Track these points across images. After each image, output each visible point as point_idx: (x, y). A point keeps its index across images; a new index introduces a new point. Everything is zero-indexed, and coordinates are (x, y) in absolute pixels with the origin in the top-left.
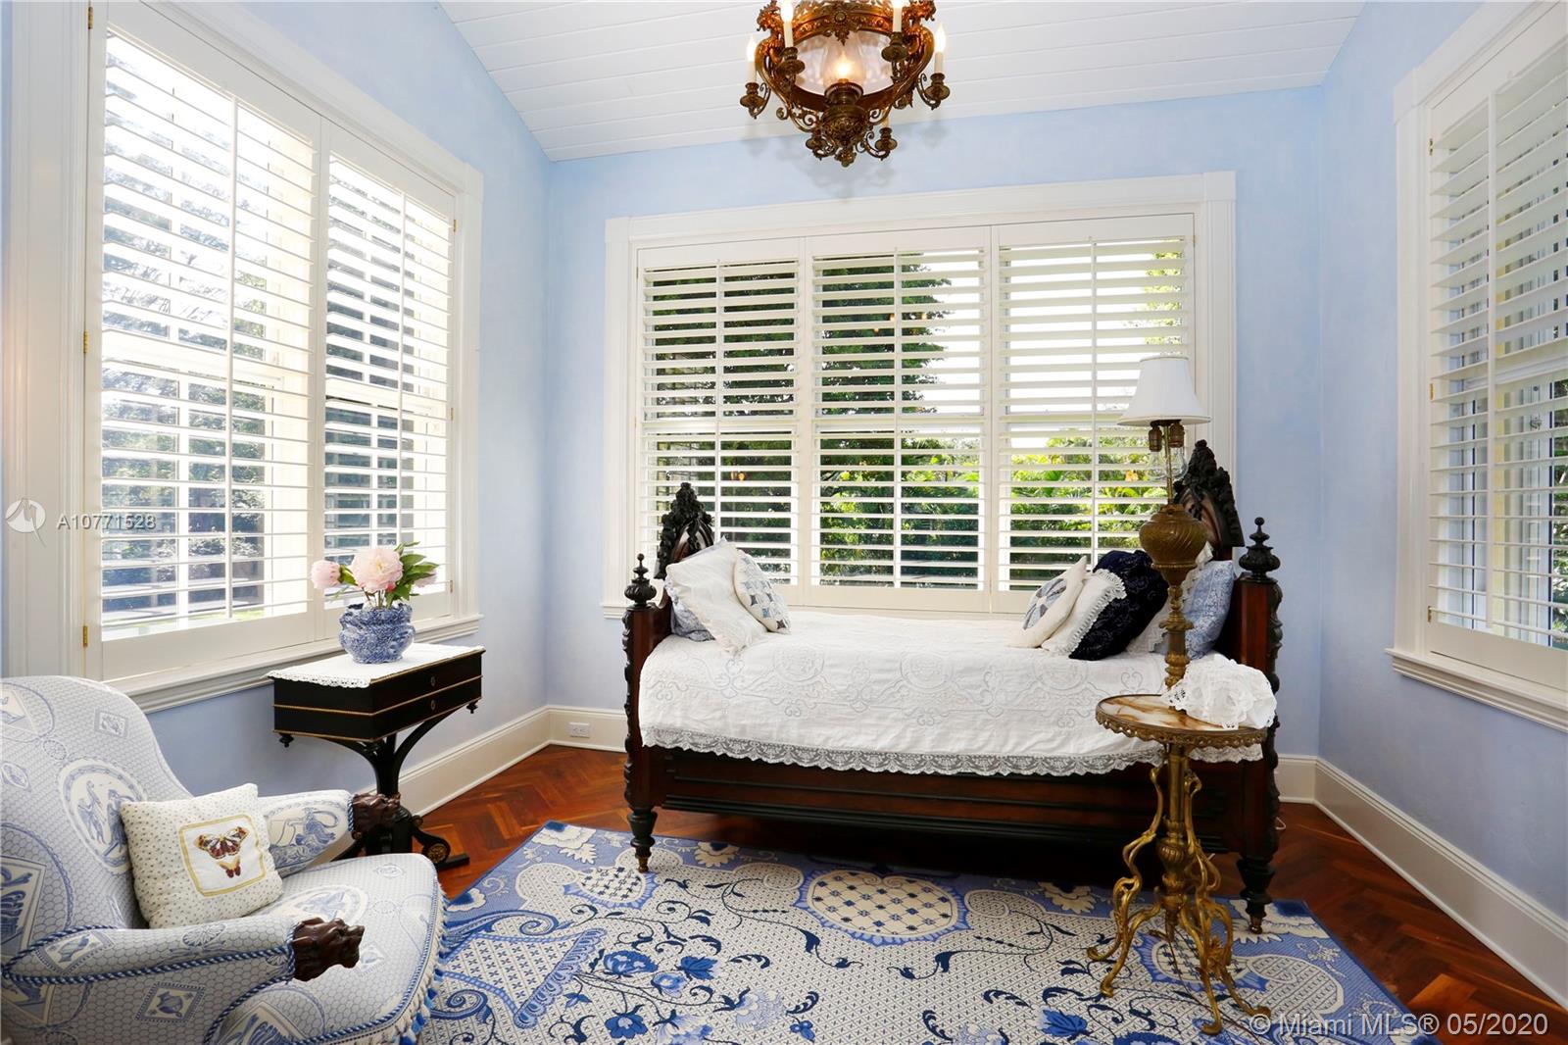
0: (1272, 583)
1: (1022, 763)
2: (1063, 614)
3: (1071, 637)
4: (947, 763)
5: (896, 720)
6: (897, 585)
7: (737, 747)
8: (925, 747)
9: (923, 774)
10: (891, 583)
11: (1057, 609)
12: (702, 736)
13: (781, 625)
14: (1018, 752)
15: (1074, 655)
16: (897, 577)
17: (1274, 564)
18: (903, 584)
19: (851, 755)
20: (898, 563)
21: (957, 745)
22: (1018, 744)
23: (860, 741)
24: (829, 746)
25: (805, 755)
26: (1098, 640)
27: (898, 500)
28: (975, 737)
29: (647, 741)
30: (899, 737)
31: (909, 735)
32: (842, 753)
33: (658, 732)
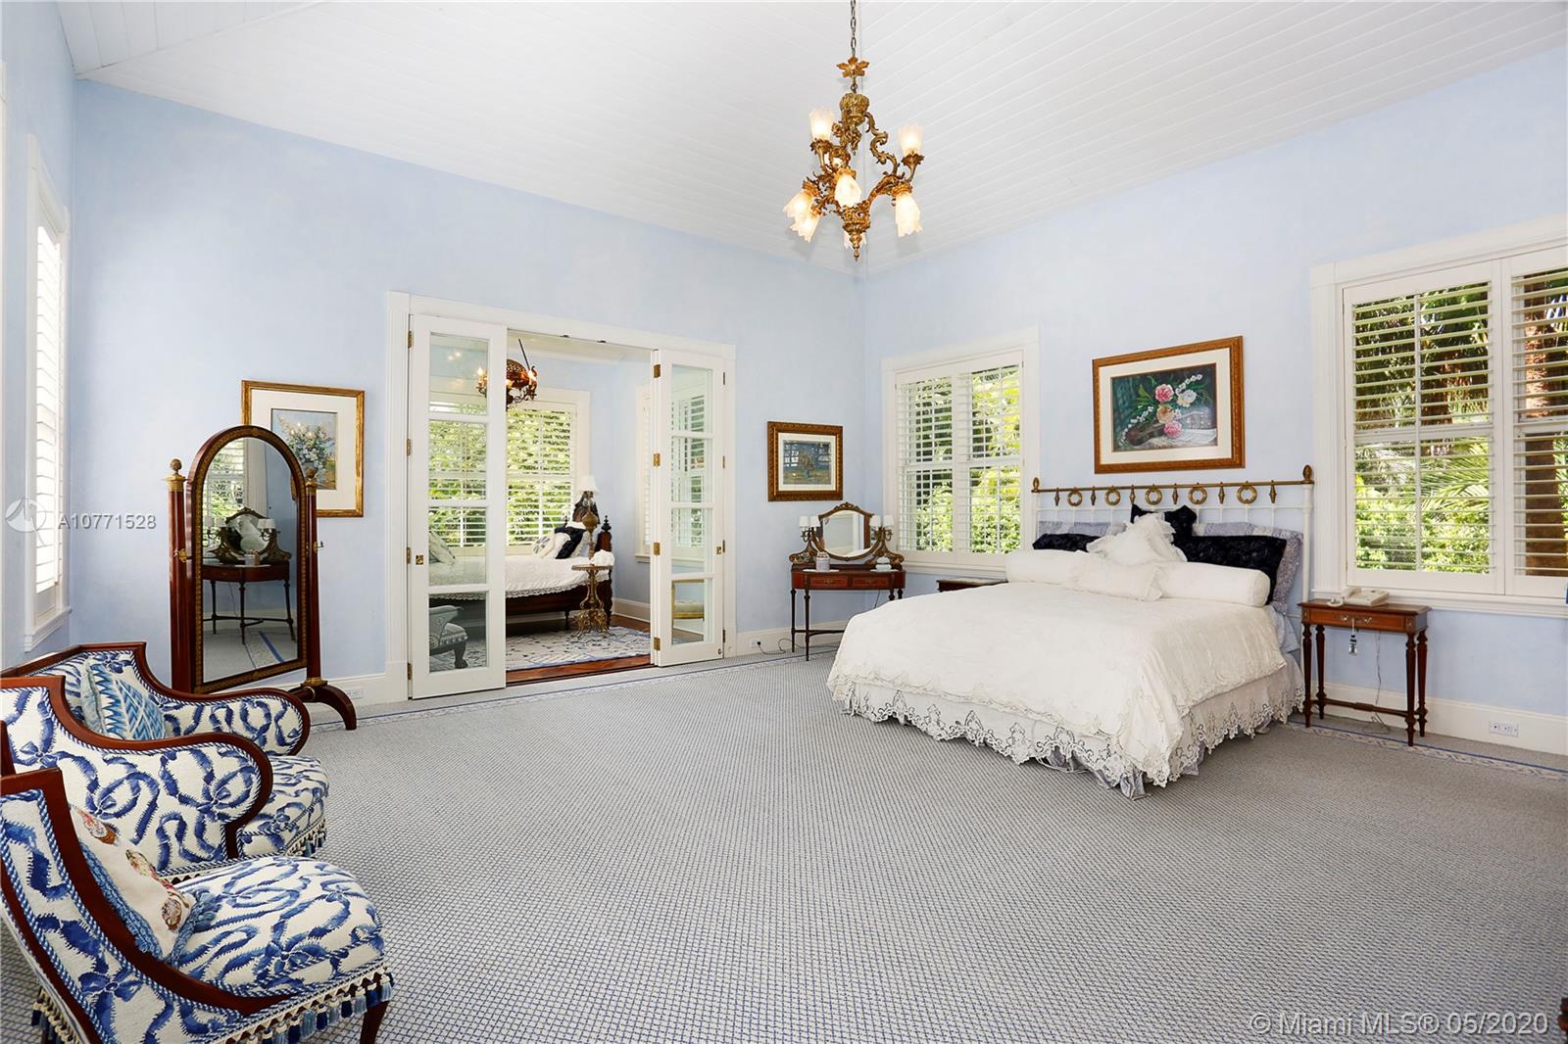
2: (548, 547)
3: (553, 555)
15: (557, 558)
17: (610, 528)
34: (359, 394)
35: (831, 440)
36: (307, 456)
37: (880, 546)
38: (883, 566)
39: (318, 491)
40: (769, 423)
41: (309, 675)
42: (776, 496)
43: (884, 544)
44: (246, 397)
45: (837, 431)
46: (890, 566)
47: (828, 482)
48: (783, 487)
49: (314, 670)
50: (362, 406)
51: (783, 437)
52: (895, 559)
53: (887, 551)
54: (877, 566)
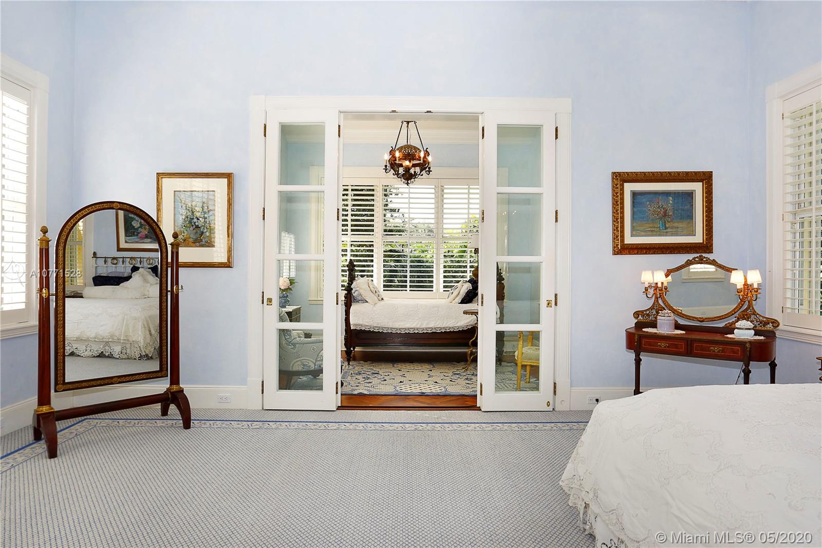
0: (503, 284)
1: (447, 329)
2: (457, 293)
3: (459, 299)
4: (429, 330)
5: (417, 320)
6: (408, 291)
7: (376, 328)
8: (424, 326)
9: (423, 333)
10: (406, 290)
11: (456, 292)
12: (367, 326)
13: (382, 299)
14: (447, 326)
15: (461, 303)
16: (408, 289)
17: (503, 279)
18: (410, 290)
19: (406, 329)
20: (408, 284)
21: (432, 325)
22: (446, 324)
23: (407, 326)
24: (400, 327)
25: (394, 330)
26: (465, 299)
27: (408, 274)
28: (436, 323)
29: (352, 328)
30: (418, 324)
31: (420, 323)
32: (403, 329)
33: (355, 325)
34: (229, 176)
35: (697, 188)
36: (196, 224)
37: (745, 307)
38: (744, 332)
39: (180, 249)
40: (614, 173)
41: (172, 384)
42: (622, 249)
43: (750, 305)
44: (158, 184)
45: (706, 178)
46: (753, 332)
47: (693, 233)
48: (629, 240)
49: (175, 380)
50: (230, 185)
51: (629, 188)
52: (766, 324)
53: (755, 313)
54: (736, 331)
